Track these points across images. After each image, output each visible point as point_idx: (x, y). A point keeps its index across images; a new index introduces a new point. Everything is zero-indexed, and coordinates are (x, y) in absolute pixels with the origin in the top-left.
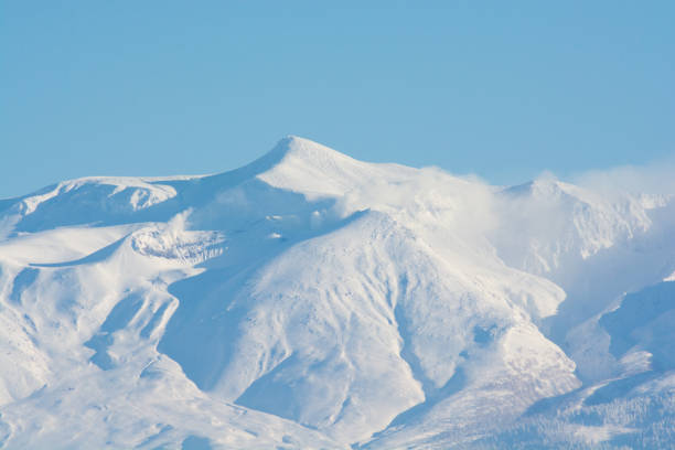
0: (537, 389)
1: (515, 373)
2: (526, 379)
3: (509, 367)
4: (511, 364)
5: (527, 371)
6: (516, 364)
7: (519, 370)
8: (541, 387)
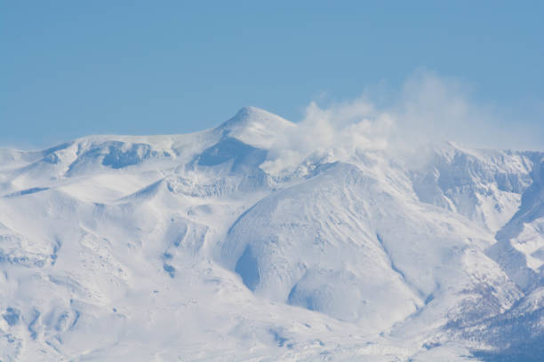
0: (493, 293)
1: (478, 282)
2: (485, 286)
3: (473, 277)
4: (474, 275)
5: (485, 280)
6: (477, 275)
7: (479, 279)
8: (495, 292)
